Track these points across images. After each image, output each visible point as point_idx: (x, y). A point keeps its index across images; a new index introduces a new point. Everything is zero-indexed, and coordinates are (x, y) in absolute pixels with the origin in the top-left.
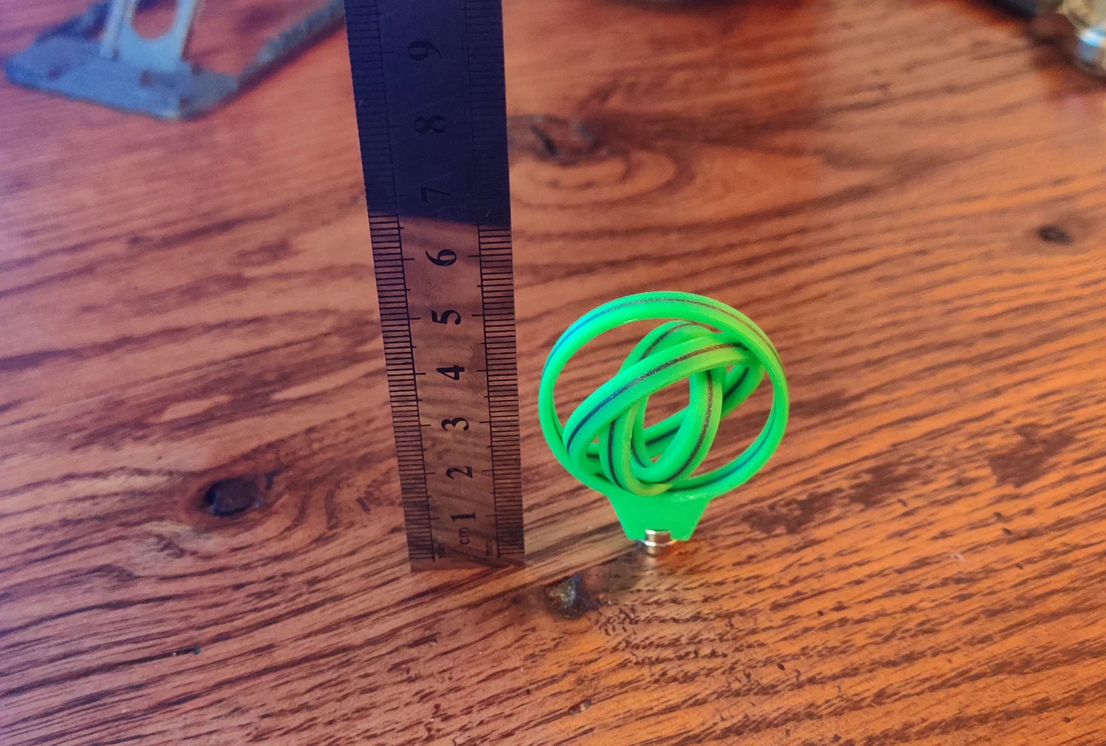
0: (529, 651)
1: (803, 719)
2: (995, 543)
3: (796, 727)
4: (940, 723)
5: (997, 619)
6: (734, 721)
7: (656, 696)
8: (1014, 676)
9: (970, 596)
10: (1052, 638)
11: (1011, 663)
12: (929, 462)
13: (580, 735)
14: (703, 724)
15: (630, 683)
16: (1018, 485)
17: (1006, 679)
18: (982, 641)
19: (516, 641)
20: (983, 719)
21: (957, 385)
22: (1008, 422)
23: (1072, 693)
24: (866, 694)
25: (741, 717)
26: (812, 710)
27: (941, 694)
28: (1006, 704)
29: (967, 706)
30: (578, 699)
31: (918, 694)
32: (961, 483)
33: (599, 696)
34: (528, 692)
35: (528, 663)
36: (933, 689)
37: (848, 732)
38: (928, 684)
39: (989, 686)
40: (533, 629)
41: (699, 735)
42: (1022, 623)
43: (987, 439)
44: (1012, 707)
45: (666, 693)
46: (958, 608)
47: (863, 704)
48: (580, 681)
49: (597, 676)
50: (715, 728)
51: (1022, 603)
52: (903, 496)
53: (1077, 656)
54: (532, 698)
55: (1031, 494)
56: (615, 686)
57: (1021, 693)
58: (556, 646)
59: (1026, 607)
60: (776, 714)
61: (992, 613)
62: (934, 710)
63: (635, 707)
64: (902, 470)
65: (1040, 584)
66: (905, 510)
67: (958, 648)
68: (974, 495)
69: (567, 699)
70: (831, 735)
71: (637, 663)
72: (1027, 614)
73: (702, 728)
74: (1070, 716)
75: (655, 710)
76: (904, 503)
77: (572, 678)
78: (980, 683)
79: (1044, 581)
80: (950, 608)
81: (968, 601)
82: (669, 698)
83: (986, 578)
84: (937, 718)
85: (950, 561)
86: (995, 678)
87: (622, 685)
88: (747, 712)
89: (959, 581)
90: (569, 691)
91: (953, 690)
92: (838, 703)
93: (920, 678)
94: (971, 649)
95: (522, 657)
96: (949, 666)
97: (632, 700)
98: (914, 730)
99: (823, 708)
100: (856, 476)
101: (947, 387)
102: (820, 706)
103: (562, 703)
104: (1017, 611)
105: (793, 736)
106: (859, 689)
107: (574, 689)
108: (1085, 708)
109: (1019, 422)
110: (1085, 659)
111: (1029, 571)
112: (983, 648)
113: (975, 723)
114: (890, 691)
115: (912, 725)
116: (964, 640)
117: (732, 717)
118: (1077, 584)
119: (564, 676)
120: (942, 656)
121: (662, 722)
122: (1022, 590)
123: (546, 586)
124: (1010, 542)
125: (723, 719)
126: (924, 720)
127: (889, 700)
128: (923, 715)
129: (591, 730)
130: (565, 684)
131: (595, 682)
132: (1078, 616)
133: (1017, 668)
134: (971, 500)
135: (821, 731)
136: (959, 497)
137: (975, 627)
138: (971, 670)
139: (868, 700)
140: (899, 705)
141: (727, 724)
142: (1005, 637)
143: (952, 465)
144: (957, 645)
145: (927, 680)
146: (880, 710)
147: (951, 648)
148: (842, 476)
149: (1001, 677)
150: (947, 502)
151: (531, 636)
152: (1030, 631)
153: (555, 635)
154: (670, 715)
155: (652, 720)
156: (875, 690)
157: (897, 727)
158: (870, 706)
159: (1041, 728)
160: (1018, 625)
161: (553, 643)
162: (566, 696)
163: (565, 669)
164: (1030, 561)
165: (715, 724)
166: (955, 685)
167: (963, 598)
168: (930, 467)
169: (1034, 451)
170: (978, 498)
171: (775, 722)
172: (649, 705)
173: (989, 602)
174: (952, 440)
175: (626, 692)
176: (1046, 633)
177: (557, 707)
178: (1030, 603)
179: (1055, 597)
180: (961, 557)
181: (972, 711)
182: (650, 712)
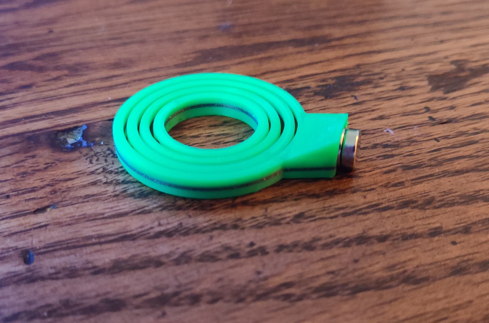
0: (22, 170)
1: (228, 229)
2: (420, 125)
3: (220, 235)
4: (345, 239)
5: (411, 171)
6: (169, 227)
7: (111, 205)
8: (416, 210)
9: (392, 156)
10: (453, 187)
11: (416, 202)
12: (382, 76)
13: (35, 229)
14: (142, 227)
15: (93, 195)
16: (447, 92)
17: (409, 212)
18: (395, 185)
19: (16, 163)
20: (382, 239)
21: (413, 37)
22: (446, 57)
23: (462, 225)
24: (288, 215)
25: (176, 224)
26: (239, 223)
27: (351, 219)
28: (405, 229)
29: (371, 229)
30: (46, 203)
31: (332, 218)
32: (402, 88)
33: (64, 203)
34: (8, 197)
35: (18, 178)
36: (345, 215)
37: (263, 240)
38: (342, 211)
39: (393, 216)
40: (33, 157)
41: (135, 235)
42: (431, 175)
43: (429, 66)
44: (410, 232)
45: (120, 204)
46: (381, 163)
47: (283, 222)
48: (54, 192)
49: (69, 189)
50: (151, 231)
51: (433, 163)
52: (356, 94)
53: (472, 200)
54: (9, 201)
55: (454, 98)
56: (81, 197)
57: (420, 222)
58: (46, 168)
59: (436, 166)
60: (206, 224)
61: (407, 168)
62: (342, 230)
63: (90, 212)
64: (360, 79)
65: (451, 152)
66: (355, 101)
67: (373, 189)
68: (411, 96)
69: (37, 204)
70: (248, 242)
71: (105, 183)
72: (437, 170)
73: (140, 230)
74: (458, 240)
75: (106, 215)
76: (356, 98)
77: (48, 189)
78: (386, 214)
79: (454, 150)
80: (374, 163)
81: (390, 159)
82: (122, 207)
83: (409, 145)
84: (343, 236)
85: (383, 133)
86: (399, 211)
87: (87, 196)
88: (182, 221)
89: (386, 146)
90: (41, 198)
91: (362, 217)
92: (261, 219)
93: (336, 207)
94: (385, 190)
95: (15, 173)
96: (362, 200)
97: (90, 207)
98: (320, 243)
99: (248, 222)
100: (324, 80)
101: (407, 37)
102: (246, 221)
103: (32, 206)
104: (429, 168)
105: (215, 240)
106: (283, 211)
107: (47, 197)
108: (471, 236)
109: (455, 58)
110: (477, 202)
111: (443, 143)
112: (395, 190)
113: (376, 241)
114: (307, 214)
115: (320, 239)
116: (380, 184)
117: (168, 224)
118: (480, 153)
119: (42, 188)
120: (359, 193)
121: (107, 224)
122: (435, 154)
123: (59, 131)
124: (434, 125)
125: (160, 225)
126: (331, 236)
127: (306, 221)
128: (331, 232)
129: (46, 226)
130: (40, 193)
131: (65, 193)
132: (478, 174)
133: (421, 205)
134: (408, 99)
135: (240, 238)
136: (399, 97)
137: (392, 176)
138: (382, 203)
139: (288, 220)
140: (313, 224)
141: (162, 229)
142: (415, 184)
143: (398, 78)
144: (373, 187)
145: (342, 208)
146: (296, 227)
147: (368, 188)
148: (314, 80)
149: (406, 210)
150: (390, 99)
151: (31, 161)
152: (436, 181)
153: (48, 161)
154: (116, 219)
155: (99, 222)
156: (297, 213)
157: (306, 240)
158: (288, 223)
159: (431, 247)
160: (426, 177)
161: (46, 166)
162: (36, 201)
163: (45, 183)
164: (446, 137)
165: (152, 228)
166: (365, 213)
167: (386, 157)
168: (382, 78)
169: (462, 74)
170: (413, 98)
171: (204, 230)
172: (102, 212)
173: (407, 161)
174: (402, 65)
175: (88, 201)
176: (449, 183)
177: (26, 208)
178: (440, 164)
179: (462, 161)
180: (392, 132)
181: (375, 232)
182: (101, 216)
